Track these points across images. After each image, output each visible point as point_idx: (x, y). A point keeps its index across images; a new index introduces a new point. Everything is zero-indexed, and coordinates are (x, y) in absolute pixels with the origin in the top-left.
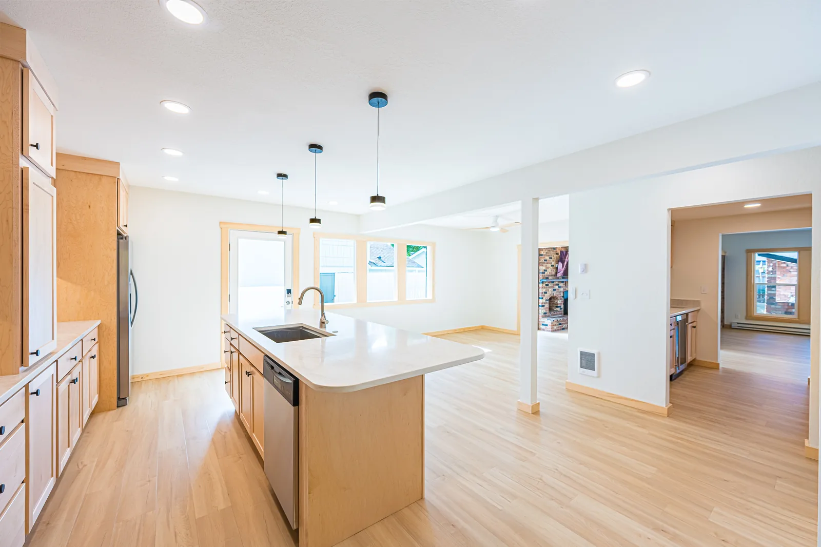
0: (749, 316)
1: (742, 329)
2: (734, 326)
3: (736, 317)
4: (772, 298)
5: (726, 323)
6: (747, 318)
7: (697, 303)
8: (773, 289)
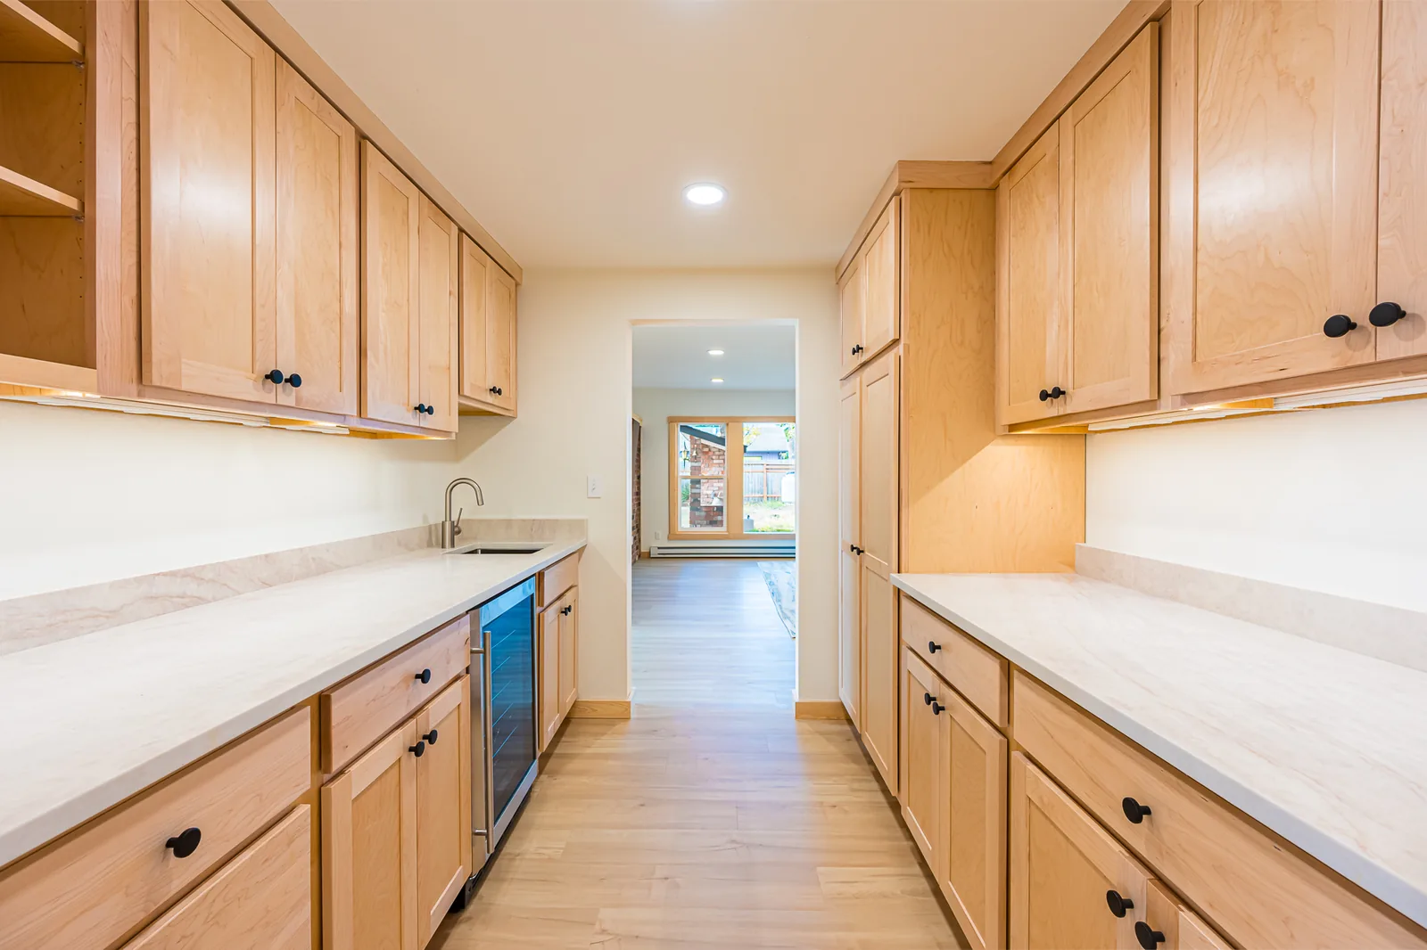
0: (672, 535)
1: (666, 557)
2: (654, 553)
3: (656, 538)
4: (695, 500)
5: (644, 549)
6: (669, 538)
7: (578, 526)
8: (697, 486)
